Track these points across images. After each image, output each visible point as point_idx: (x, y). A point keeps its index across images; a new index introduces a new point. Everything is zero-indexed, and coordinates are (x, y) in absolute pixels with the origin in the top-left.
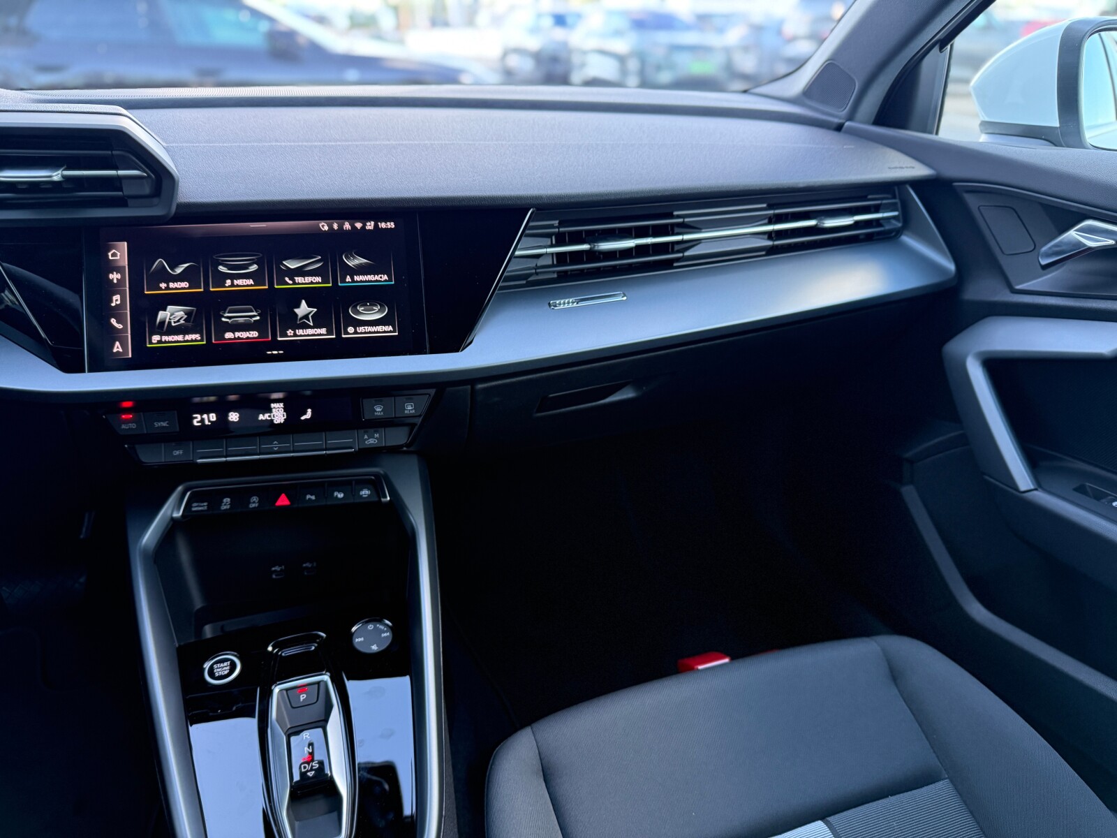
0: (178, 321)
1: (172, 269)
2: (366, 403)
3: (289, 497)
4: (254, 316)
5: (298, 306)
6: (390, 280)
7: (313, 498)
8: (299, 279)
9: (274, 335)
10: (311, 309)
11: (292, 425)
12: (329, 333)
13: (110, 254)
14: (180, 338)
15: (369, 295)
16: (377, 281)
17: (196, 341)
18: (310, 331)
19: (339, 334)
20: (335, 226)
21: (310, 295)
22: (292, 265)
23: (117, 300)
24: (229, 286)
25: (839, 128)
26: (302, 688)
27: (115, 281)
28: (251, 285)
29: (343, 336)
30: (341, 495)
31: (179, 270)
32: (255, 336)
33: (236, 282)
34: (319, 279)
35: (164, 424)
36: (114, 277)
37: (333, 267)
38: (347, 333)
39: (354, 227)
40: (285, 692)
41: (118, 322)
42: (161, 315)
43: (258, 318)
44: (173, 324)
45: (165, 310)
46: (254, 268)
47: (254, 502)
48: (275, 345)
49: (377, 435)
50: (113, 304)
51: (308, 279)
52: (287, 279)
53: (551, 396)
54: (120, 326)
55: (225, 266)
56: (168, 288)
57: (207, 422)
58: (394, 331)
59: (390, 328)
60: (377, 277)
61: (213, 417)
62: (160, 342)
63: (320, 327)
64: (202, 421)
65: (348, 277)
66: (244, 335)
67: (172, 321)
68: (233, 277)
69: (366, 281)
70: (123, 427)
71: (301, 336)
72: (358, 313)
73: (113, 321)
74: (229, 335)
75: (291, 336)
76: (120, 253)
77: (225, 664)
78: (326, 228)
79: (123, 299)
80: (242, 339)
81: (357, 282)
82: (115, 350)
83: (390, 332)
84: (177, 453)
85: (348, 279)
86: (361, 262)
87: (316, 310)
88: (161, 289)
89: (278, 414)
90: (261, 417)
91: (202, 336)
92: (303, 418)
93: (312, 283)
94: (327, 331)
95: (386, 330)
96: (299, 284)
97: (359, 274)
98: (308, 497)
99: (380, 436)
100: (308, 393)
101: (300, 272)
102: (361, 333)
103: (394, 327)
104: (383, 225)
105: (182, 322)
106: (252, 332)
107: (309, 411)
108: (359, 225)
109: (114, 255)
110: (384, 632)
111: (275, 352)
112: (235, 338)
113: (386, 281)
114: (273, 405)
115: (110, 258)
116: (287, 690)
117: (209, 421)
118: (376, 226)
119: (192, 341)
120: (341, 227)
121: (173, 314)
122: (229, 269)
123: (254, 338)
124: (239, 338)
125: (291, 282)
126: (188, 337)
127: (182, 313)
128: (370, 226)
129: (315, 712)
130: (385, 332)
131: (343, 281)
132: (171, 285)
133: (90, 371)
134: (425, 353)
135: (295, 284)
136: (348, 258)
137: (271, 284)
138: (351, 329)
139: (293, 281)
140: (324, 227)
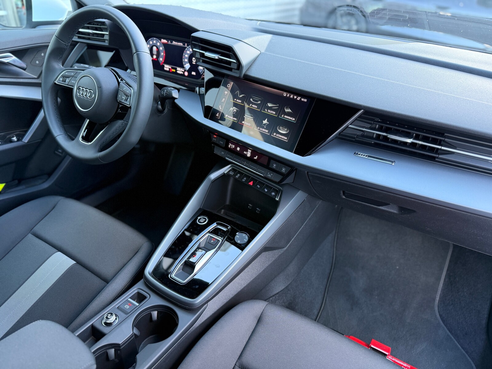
0: (234, 112)
2: (272, 162)
4: (252, 118)
5: (265, 120)
6: (295, 121)
7: (259, 187)
8: (269, 111)
9: (254, 127)
10: (267, 122)
11: (251, 159)
12: (268, 133)
14: (232, 118)
15: (286, 124)
16: (291, 120)
18: (264, 130)
19: (271, 134)
20: (288, 95)
21: (269, 117)
22: (270, 105)
24: (250, 106)
26: (214, 239)
28: (256, 108)
30: (266, 191)
31: (241, 96)
32: (249, 125)
33: (253, 105)
34: (274, 113)
35: (222, 143)
36: (226, 92)
37: (280, 111)
38: (273, 135)
39: (293, 97)
40: (210, 237)
42: (231, 109)
43: (253, 120)
46: (259, 102)
47: (244, 179)
49: (272, 174)
50: (222, 101)
51: (272, 112)
55: (253, 99)
56: (236, 101)
57: (232, 148)
59: (286, 138)
60: (291, 118)
61: (234, 146)
62: (227, 117)
63: (267, 130)
64: (231, 146)
66: (247, 124)
67: (232, 112)
68: (253, 103)
69: (287, 119)
70: (213, 139)
71: (261, 130)
72: (280, 129)
73: (220, 106)
74: (243, 122)
75: (258, 129)
76: (230, 86)
77: (204, 220)
79: (225, 100)
81: (285, 118)
82: (217, 115)
83: (285, 140)
84: (223, 153)
85: (283, 116)
86: (289, 111)
88: (234, 100)
89: (249, 154)
90: (244, 152)
91: (237, 119)
92: (254, 158)
93: (272, 113)
97: (286, 115)
100: (257, 151)
101: (271, 108)
102: (277, 136)
103: (287, 139)
104: (303, 100)
107: (257, 157)
108: (295, 97)
110: (246, 239)
111: (252, 133)
113: (293, 121)
114: (249, 150)
115: (227, 86)
118: (301, 99)
119: (234, 120)
120: (290, 96)
121: (234, 110)
122: (253, 101)
124: (245, 124)
125: (266, 111)
126: (234, 118)
127: (236, 110)
128: (299, 99)
130: (284, 139)
131: (281, 116)
134: (292, 152)
135: (267, 112)
136: (286, 108)
137: (261, 110)
138: (275, 134)
139: (267, 111)
140: (285, 94)
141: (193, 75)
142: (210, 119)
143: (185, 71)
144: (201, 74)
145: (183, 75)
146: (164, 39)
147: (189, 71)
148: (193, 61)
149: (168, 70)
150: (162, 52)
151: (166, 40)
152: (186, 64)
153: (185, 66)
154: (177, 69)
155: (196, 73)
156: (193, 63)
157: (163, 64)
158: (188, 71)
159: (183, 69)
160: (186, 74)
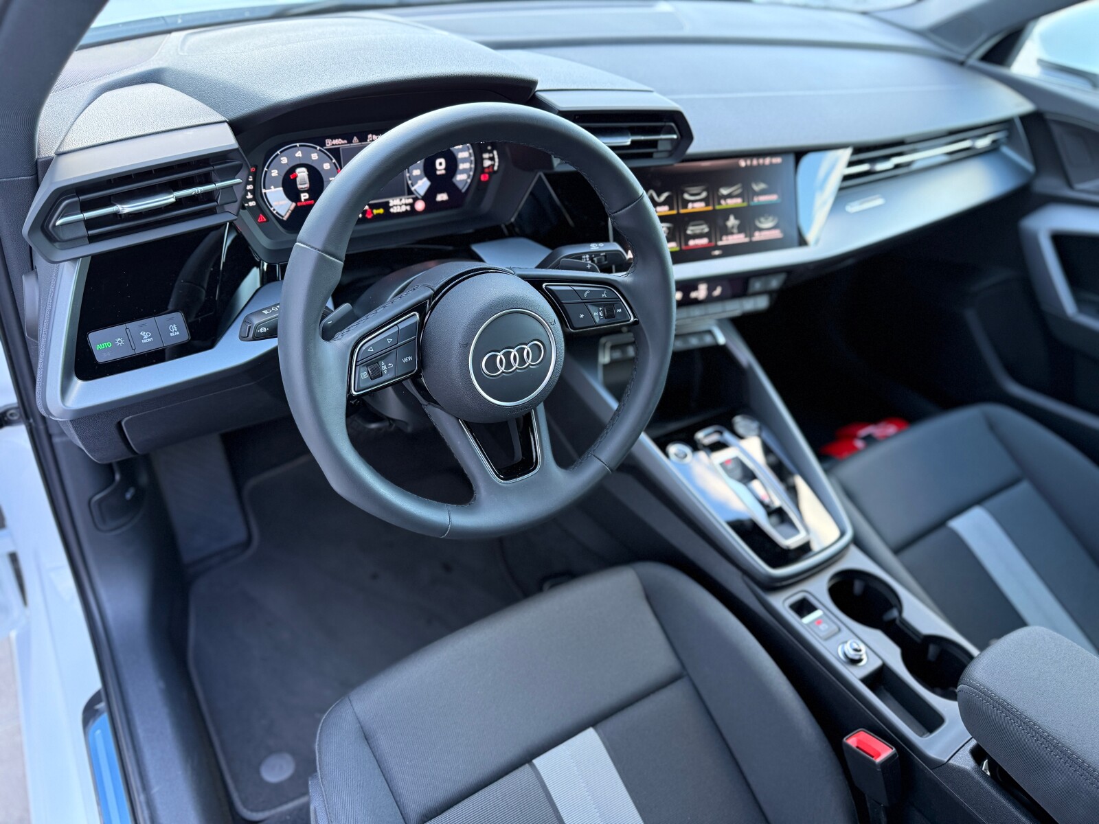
1: (658, 197)
2: (751, 283)
4: (705, 229)
5: (729, 220)
8: (729, 201)
9: (716, 241)
10: (736, 221)
11: (710, 299)
12: (746, 237)
15: (767, 210)
16: (771, 200)
17: (678, 247)
18: (735, 237)
19: (751, 238)
20: (748, 163)
21: (735, 211)
22: (724, 191)
24: (691, 208)
25: (962, 64)
28: (703, 207)
31: (663, 198)
32: (706, 242)
33: (694, 205)
34: (740, 201)
37: (747, 194)
38: (754, 237)
39: (758, 163)
43: (707, 230)
46: (704, 195)
48: (717, 248)
49: (753, 302)
51: (734, 201)
52: (722, 202)
55: (688, 194)
58: (780, 234)
60: (771, 197)
63: (741, 234)
66: (699, 242)
68: (693, 201)
69: (764, 200)
71: (730, 241)
72: (760, 222)
74: (691, 243)
75: (724, 241)
78: (744, 165)
80: (699, 244)
81: (760, 201)
83: (778, 234)
85: (755, 199)
86: (762, 187)
87: (738, 221)
89: (702, 293)
90: (692, 294)
91: (677, 244)
92: (715, 293)
93: (736, 203)
94: (744, 236)
96: (729, 204)
97: (761, 196)
101: (730, 196)
102: (762, 237)
103: (780, 231)
104: (774, 160)
106: (704, 240)
107: (719, 289)
108: (761, 162)
111: (716, 253)
112: (694, 244)
113: (776, 199)
114: (700, 287)
118: (771, 161)
119: (673, 247)
120: (751, 163)
122: (690, 196)
123: (705, 244)
124: (697, 244)
125: (724, 204)
128: (767, 161)
130: (775, 235)
131: (753, 201)
132: (658, 209)
135: (726, 204)
136: (755, 185)
137: (714, 205)
138: (757, 234)
139: (726, 202)
140: (743, 163)
141: (442, 202)
143: (415, 199)
144: (464, 190)
145: (413, 212)
146: (333, 138)
147: (429, 197)
148: (438, 167)
151: (343, 139)
152: (416, 183)
153: (413, 189)
154: (391, 205)
155: (449, 196)
156: (438, 173)
158: (424, 198)
159: (408, 198)
160: (420, 206)
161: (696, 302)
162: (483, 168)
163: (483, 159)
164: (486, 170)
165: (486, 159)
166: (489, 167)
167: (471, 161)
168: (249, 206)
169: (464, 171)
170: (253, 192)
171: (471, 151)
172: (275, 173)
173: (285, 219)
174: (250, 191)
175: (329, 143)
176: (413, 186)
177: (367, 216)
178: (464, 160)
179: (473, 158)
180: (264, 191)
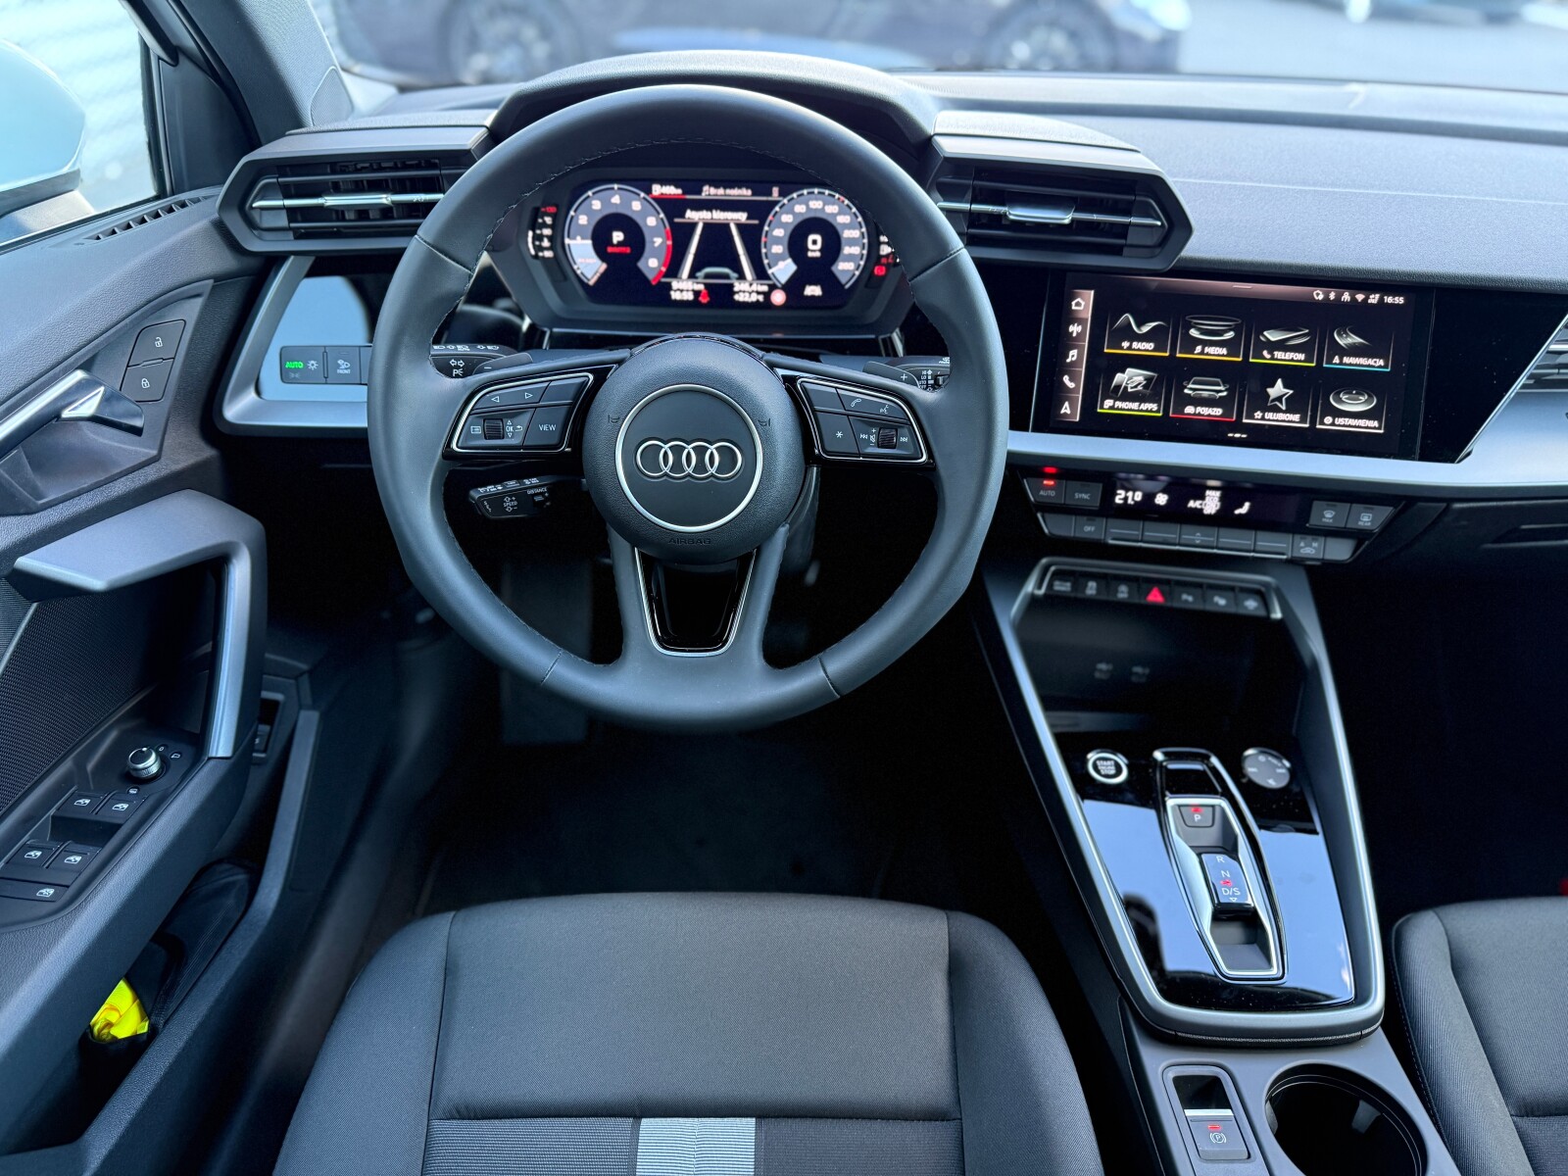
0: (1136, 386)
1: (1139, 325)
2: (1317, 505)
3: (1162, 593)
4: (1220, 391)
5: (1272, 386)
6: (1386, 366)
7: (1190, 598)
8: (1279, 354)
9: (1240, 416)
10: (1286, 391)
11: (1223, 519)
12: (1303, 420)
13: (1073, 303)
14: (1135, 405)
15: (1357, 382)
16: (1369, 366)
17: (1151, 411)
18: (1281, 416)
19: (1313, 422)
20: (1332, 296)
21: (1289, 374)
22: (1273, 336)
23: (1073, 356)
24: (1198, 354)
26: (1197, 808)
27: (1074, 335)
28: (1223, 355)
29: (1318, 426)
30: (1222, 602)
31: (1145, 329)
32: (1218, 414)
33: (1207, 350)
34: (1301, 356)
35: (1085, 496)
36: (1075, 329)
37: (1320, 343)
38: (1322, 423)
39: (1354, 299)
41: (1071, 380)
42: (1119, 378)
43: (1225, 394)
44: (1129, 390)
45: (1123, 372)
46: (1230, 335)
47: (1122, 592)
48: (1238, 426)
49: (1315, 545)
50: (1068, 360)
51: (1290, 355)
52: (1265, 353)
53: (1524, 527)
54: (1071, 385)
55: (1199, 329)
56: (1130, 348)
57: (1130, 501)
58: (1379, 428)
59: (1376, 424)
60: (1371, 362)
61: (1138, 496)
62: (1112, 408)
63: (1294, 413)
64: (1126, 499)
65: (1337, 357)
66: (1205, 411)
67: (1129, 386)
68: (1205, 343)
69: (1356, 365)
70: (1042, 493)
71: (1269, 420)
72: (1340, 401)
73: (1066, 379)
74: (1189, 410)
75: (1258, 419)
76: (1084, 303)
77: (1109, 763)
78: (1321, 297)
79: (1080, 355)
80: (1203, 415)
81: (1346, 364)
82: (1062, 411)
83: (1375, 428)
84: (1088, 529)
85: (1336, 360)
86: (1355, 341)
87: (1291, 392)
88: (1122, 348)
89: (1211, 503)
90: (1191, 504)
91: (1159, 406)
92: (1237, 512)
93: (1292, 360)
94: (1301, 418)
95: (1371, 426)
96: (1277, 359)
97: (1349, 355)
98: (1185, 597)
99: (1319, 546)
100: (1248, 485)
101: (1282, 346)
102: (1339, 425)
103: (1380, 423)
104: (1389, 300)
105: (1140, 388)
106: (1215, 409)
107: (1247, 505)
108: (1360, 297)
109: (1078, 304)
110: (1279, 768)
111: (1237, 435)
112: (1195, 414)
113: (1380, 367)
114: (1208, 492)
115: (1074, 308)
116: (1180, 806)
117: (1133, 499)
118: (1381, 299)
119: (1147, 411)
120: (1339, 296)
121: (1132, 378)
122: (1202, 334)
123: (1216, 416)
124: (1199, 414)
125: (1268, 356)
126: (1145, 406)
127: (1141, 378)
128: (1374, 299)
129: (1211, 836)
130: (1367, 428)
131: (1330, 361)
132: (1135, 345)
133: (1033, 431)
134: (1413, 459)
135: (1272, 358)
136: (1339, 335)
137: (1246, 356)
138: (1328, 420)
139: (1273, 355)
140: (1319, 295)
141: (813, 297)
142: (1036, 429)
143: (773, 287)
144: (847, 286)
145: (767, 304)
146: (663, 182)
147: (793, 287)
148: (810, 246)
149: (690, 296)
150: (658, 236)
151: (677, 187)
152: (776, 264)
153: (770, 272)
154: (736, 289)
155: (823, 289)
156: (810, 254)
157: (664, 280)
158: (786, 288)
159: (762, 284)
160: (778, 298)
161: (1198, 517)
162: (880, 257)
163: (880, 243)
164: (884, 261)
165: (884, 243)
166: (887, 256)
167: (864, 244)
168: (543, 257)
169: (850, 258)
170: (551, 238)
171: (864, 230)
172: (583, 220)
173: (591, 283)
174: (547, 236)
175: (657, 190)
176: (770, 267)
177: (700, 299)
178: (852, 242)
179: (866, 241)
180: (567, 241)
